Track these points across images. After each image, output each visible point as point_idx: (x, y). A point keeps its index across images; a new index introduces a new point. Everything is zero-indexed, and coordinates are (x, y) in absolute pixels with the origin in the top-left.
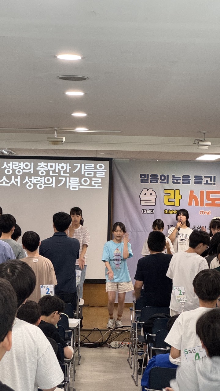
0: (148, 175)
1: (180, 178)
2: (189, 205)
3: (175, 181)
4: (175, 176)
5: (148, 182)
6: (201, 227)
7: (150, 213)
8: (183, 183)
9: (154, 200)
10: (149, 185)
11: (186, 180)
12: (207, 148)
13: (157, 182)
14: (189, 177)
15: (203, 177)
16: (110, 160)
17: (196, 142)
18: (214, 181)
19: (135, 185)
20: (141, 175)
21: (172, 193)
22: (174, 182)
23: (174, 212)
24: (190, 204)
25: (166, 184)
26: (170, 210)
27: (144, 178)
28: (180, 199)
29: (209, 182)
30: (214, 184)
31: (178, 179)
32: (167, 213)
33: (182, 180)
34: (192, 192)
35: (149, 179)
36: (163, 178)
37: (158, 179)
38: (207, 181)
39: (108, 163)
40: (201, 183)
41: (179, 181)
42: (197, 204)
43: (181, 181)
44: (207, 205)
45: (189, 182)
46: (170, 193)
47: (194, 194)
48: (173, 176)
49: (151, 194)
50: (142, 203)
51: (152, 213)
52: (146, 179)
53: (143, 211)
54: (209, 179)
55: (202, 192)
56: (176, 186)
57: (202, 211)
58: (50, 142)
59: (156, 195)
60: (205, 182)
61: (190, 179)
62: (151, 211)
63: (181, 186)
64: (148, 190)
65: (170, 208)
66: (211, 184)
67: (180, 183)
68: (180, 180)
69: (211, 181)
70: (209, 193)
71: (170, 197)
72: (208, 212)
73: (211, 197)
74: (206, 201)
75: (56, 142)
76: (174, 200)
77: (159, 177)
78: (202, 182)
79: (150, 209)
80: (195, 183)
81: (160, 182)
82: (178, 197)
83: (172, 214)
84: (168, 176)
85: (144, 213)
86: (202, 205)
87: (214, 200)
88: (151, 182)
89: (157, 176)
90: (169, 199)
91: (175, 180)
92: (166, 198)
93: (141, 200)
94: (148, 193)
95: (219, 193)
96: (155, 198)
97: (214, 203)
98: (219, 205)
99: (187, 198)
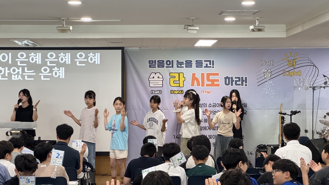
0: (155, 61)
1: (183, 62)
2: (191, 86)
3: (179, 66)
4: (179, 61)
5: (156, 67)
6: (202, 104)
7: (158, 94)
8: (186, 67)
9: (161, 83)
10: (157, 69)
11: (189, 64)
12: (196, 32)
13: (163, 67)
14: (191, 61)
15: (203, 61)
16: (122, 49)
17: (186, 27)
18: (213, 65)
19: (145, 70)
20: (150, 61)
21: (177, 75)
22: (178, 67)
23: (179, 92)
24: (193, 85)
25: (171, 68)
26: (175, 91)
27: (152, 64)
28: (183, 81)
29: (208, 66)
30: (213, 67)
32: (172, 93)
33: (185, 65)
34: (194, 75)
35: (156, 64)
36: (168, 63)
37: (164, 64)
38: (207, 64)
39: (120, 51)
40: (201, 66)
41: (182, 66)
42: (198, 85)
43: (184, 66)
44: (207, 85)
45: (192, 66)
46: (175, 76)
47: (196, 76)
48: (177, 61)
49: (158, 77)
50: (151, 85)
51: (160, 94)
52: (154, 64)
53: (152, 92)
54: (208, 63)
55: (203, 75)
56: (180, 70)
57: (203, 91)
58: (58, 31)
59: (163, 78)
60: (205, 65)
61: (192, 64)
62: (159, 91)
63: (184, 70)
64: (155, 74)
65: (176, 89)
66: (211, 67)
67: (183, 67)
68: (183, 64)
69: (210, 64)
70: (208, 75)
71: (175, 79)
72: (208, 92)
73: (210, 79)
74: (206, 82)
76: (178, 82)
77: (165, 63)
79: (158, 90)
80: (197, 67)
81: (166, 67)
82: (182, 79)
83: (177, 94)
84: (172, 61)
85: (153, 94)
86: (203, 85)
87: (213, 81)
88: (158, 67)
89: (163, 61)
90: (174, 81)
91: (179, 64)
92: (172, 80)
93: (150, 83)
94: (156, 76)
95: (217, 74)
96: (162, 81)
97: (213, 83)
98: (218, 85)
99: (189, 79)
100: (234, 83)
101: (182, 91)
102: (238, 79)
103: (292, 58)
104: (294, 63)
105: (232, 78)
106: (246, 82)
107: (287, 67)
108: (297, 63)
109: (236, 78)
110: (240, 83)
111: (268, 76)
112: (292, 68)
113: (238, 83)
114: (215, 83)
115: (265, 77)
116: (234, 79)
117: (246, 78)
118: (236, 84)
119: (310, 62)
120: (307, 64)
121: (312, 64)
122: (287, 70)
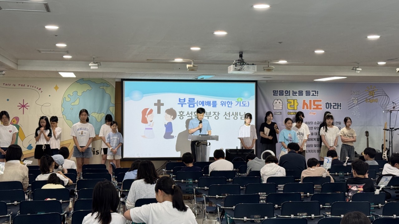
0: (277, 91)
1: (297, 92)
3: (294, 94)
5: (278, 95)
6: (310, 122)
7: (279, 114)
8: (299, 95)
9: (281, 107)
10: (279, 97)
11: (301, 93)
13: (283, 95)
14: (302, 91)
15: (311, 92)
18: (318, 94)
19: (270, 97)
20: (273, 91)
21: (292, 101)
22: (293, 95)
24: (303, 108)
25: (289, 96)
27: (275, 93)
30: (318, 96)
31: (296, 93)
32: (290, 114)
33: (298, 94)
34: (304, 101)
35: (278, 93)
36: (286, 92)
37: (284, 93)
38: (313, 94)
39: (255, 83)
41: (296, 94)
42: (307, 108)
43: (297, 94)
44: (314, 109)
45: (303, 94)
47: (306, 102)
48: (293, 91)
49: (280, 103)
50: (275, 108)
51: (281, 114)
52: (276, 93)
54: (314, 92)
55: (310, 101)
56: (294, 97)
57: (311, 113)
58: (265, 70)
63: (297, 97)
64: (277, 100)
65: (291, 111)
66: (316, 95)
67: (297, 95)
68: (297, 93)
69: (316, 93)
70: (314, 101)
71: (291, 104)
72: (314, 113)
73: (316, 104)
74: (313, 106)
75: (269, 70)
76: (293, 106)
77: (284, 92)
78: (310, 94)
79: (279, 112)
80: (306, 95)
81: (285, 95)
82: (296, 104)
84: (289, 91)
85: (275, 114)
86: (310, 109)
87: (317, 106)
88: (280, 95)
89: (283, 91)
92: (289, 105)
94: (278, 102)
95: (321, 101)
97: (317, 107)
98: (321, 109)
99: (301, 104)
100: (332, 107)
102: (335, 105)
103: (372, 90)
104: (373, 93)
105: (331, 103)
106: (340, 107)
107: (368, 96)
108: (375, 93)
109: (333, 103)
110: (336, 107)
111: (355, 102)
112: (372, 97)
113: (335, 107)
114: (319, 107)
115: (354, 103)
116: (332, 105)
117: (340, 104)
118: (334, 108)
119: (384, 92)
120: (381, 94)
121: (385, 94)
122: (368, 98)
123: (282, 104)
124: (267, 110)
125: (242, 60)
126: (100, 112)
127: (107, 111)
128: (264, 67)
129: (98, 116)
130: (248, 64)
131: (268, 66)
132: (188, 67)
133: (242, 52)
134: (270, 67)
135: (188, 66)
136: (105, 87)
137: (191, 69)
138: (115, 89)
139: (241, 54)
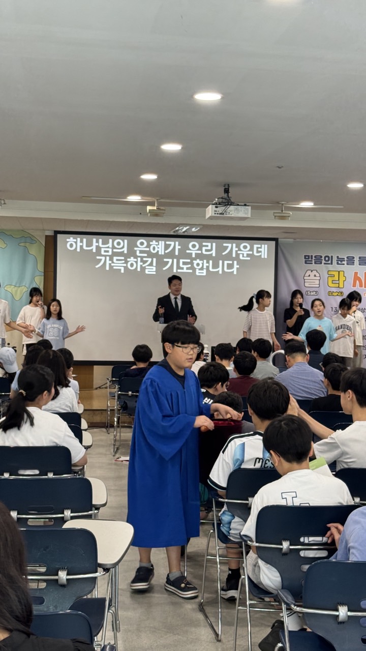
0: (312, 256)
1: (344, 259)
3: (340, 262)
5: (312, 263)
7: (314, 295)
8: (347, 264)
9: (317, 282)
10: (313, 266)
11: (351, 261)
13: (321, 263)
14: (354, 258)
16: (276, 240)
19: (299, 266)
20: (305, 256)
21: (336, 274)
22: (338, 264)
23: (338, 294)
24: (354, 285)
25: (330, 265)
26: (334, 292)
27: (308, 259)
28: (344, 281)
31: (342, 260)
32: (331, 295)
33: (346, 261)
34: (356, 273)
35: (313, 260)
36: (327, 259)
37: (322, 260)
39: (274, 243)
40: (365, 264)
41: (343, 262)
42: (361, 286)
43: (345, 263)
45: (354, 263)
46: (334, 275)
47: (358, 275)
48: (338, 257)
49: (315, 276)
50: (307, 285)
51: (316, 295)
52: (310, 259)
53: (307, 293)
55: (365, 274)
56: (340, 268)
58: (276, 217)
59: (320, 276)
61: (354, 260)
62: (315, 293)
63: (345, 267)
64: (312, 271)
65: (334, 290)
67: (344, 264)
68: (344, 261)
71: (334, 279)
75: (283, 218)
76: (338, 282)
77: (323, 258)
79: (314, 291)
80: (360, 264)
81: (325, 264)
82: (342, 279)
83: (336, 296)
84: (332, 257)
85: (307, 295)
86: (365, 286)
88: (315, 263)
89: (321, 257)
90: (332, 281)
92: (330, 279)
93: (305, 282)
94: (312, 274)
96: (319, 280)
99: (351, 280)
101: (341, 293)
123: (319, 278)
124: (294, 288)
125: (228, 198)
126: (19, 284)
127: (31, 283)
128: (274, 213)
129: (16, 291)
130: (238, 205)
131: (282, 211)
132: (149, 210)
133: (228, 185)
134: (284, 213)
135: (149, 208)
136: (28, 244)
137: (154, 214)
138: (45, 247)
139: (227, 187)
